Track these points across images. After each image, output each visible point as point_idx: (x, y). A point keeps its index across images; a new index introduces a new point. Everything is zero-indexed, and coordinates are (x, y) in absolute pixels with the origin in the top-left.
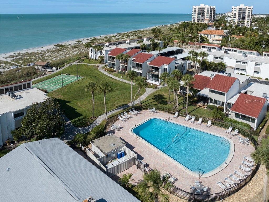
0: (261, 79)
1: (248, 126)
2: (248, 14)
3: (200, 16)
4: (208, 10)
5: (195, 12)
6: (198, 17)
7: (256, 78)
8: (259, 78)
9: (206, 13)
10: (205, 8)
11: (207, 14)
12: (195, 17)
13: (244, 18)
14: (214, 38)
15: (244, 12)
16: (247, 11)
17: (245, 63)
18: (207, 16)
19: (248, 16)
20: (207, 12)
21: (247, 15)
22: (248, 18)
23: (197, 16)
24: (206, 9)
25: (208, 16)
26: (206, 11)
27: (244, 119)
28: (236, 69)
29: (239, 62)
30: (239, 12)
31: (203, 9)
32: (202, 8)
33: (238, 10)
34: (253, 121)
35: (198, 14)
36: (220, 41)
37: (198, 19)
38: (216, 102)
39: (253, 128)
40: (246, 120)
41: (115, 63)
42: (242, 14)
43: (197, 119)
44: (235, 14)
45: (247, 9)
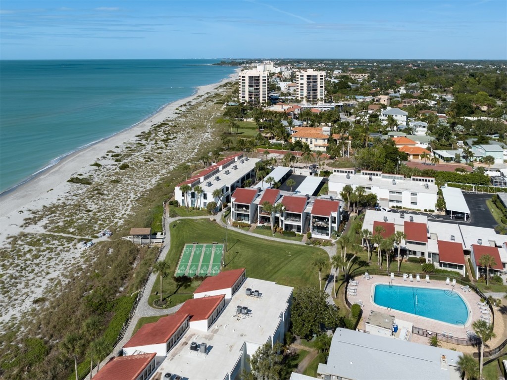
0: (420, 210)
1: (458, 274)
2: (321, 84)
3: (253, 89)
4: (265, 80)
5: (244, 83)
6: (249, 92)
7: (414, 210)
8: (417, 210)
9: (261, 84)
10: (259, 77)
11: (263, 86)
12: (244, 91)
13: (316, 90)
14: (317, 143)
15: (315, 82)
16: (319, 80)
17: (400, 193)
18: (263, 89)
19: (321, 87)
20: (263, 83)
21: (319, 86)
22: (321, 90)
23: (247, 89)
24: (261, 79)
25: (265, 89)
26: (261, 81)
27: (452, 268)
28: (390, 200)
29: (392, 192)
30: (308, 82)
31: (257, 79)
32: (255, 77)
33: (305, 78)
34: (461, 267)
35: (250, 86)
36: (326, 148)
37: (249, 95)
38: (415, 253)
39: (463, 275)
40: (454, 268)
41: (250, 214)
42: (312, 84)
43: (414, 276)
44: (302, 84)
45: (319, 77)
